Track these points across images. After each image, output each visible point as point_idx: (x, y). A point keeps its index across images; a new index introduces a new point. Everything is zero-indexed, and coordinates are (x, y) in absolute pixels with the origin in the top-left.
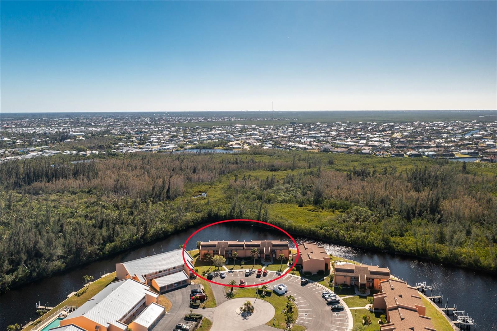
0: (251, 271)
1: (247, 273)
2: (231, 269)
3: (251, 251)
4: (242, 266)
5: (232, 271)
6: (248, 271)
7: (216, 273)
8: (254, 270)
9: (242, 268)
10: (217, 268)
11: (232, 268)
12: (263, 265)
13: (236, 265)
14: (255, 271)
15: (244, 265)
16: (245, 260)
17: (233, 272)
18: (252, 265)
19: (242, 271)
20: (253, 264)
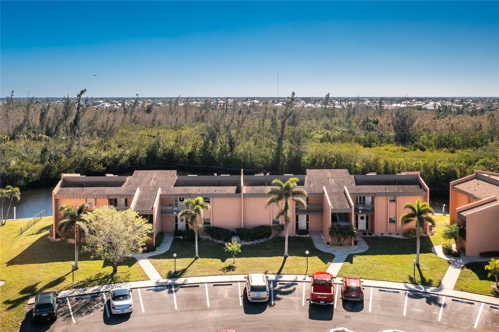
0: (275, 282)
1: (254, 289)
2: (174, 275)
3: (272, 192)
4: (229, 262)
5: (180, 281)
6: (258, 280)
7: (90, 290)
8: (286, 278)
9: (230, 268)
10: (109, 270)
11: (179, 268)
12: (327, 258)
13: (203, 254)
14: (294, 283)
15: (239, 255)
16: (242, 239)
17: (182, 286)
18: (274, 258)
19: (229, 284)
20: (281, 253)
